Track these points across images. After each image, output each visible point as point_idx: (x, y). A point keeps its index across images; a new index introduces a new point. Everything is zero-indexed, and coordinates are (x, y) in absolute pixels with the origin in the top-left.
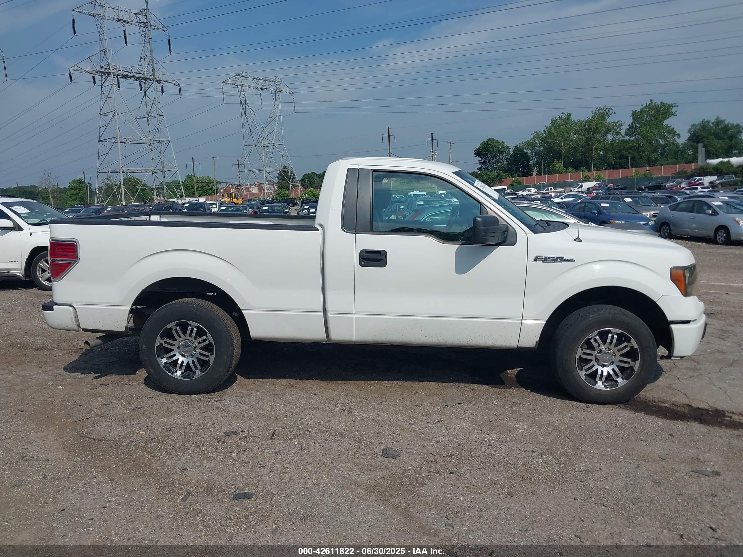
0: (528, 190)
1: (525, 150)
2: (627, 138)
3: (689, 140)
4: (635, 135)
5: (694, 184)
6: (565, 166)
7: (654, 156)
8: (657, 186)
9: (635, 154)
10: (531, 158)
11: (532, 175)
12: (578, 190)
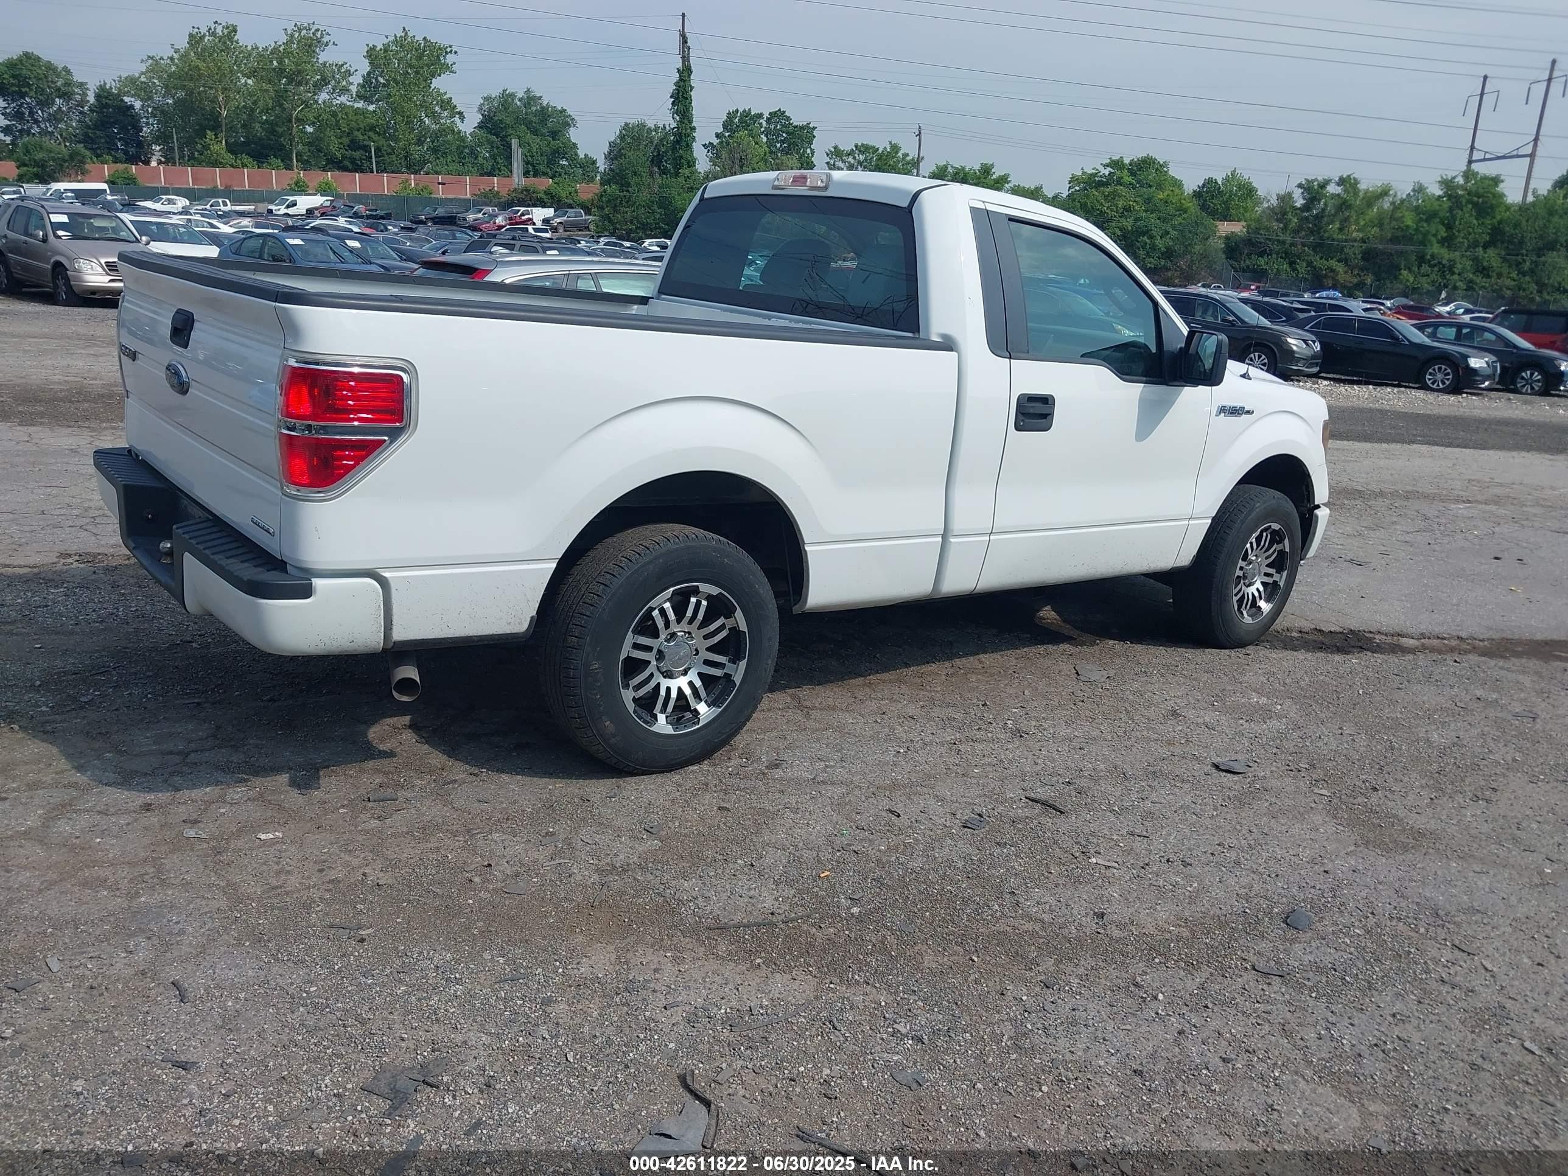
0: (169, 199)
1: (126, 99)
2: (360, 105)
3: (480, 126)
4: (378, 101)
5: (518, 220)
6: (232, 149)
7: (417, 152)
8: (449, 217)
9: (382, 142)
10: (144, 120)
11: (147, 162)
12: (286, 211)
